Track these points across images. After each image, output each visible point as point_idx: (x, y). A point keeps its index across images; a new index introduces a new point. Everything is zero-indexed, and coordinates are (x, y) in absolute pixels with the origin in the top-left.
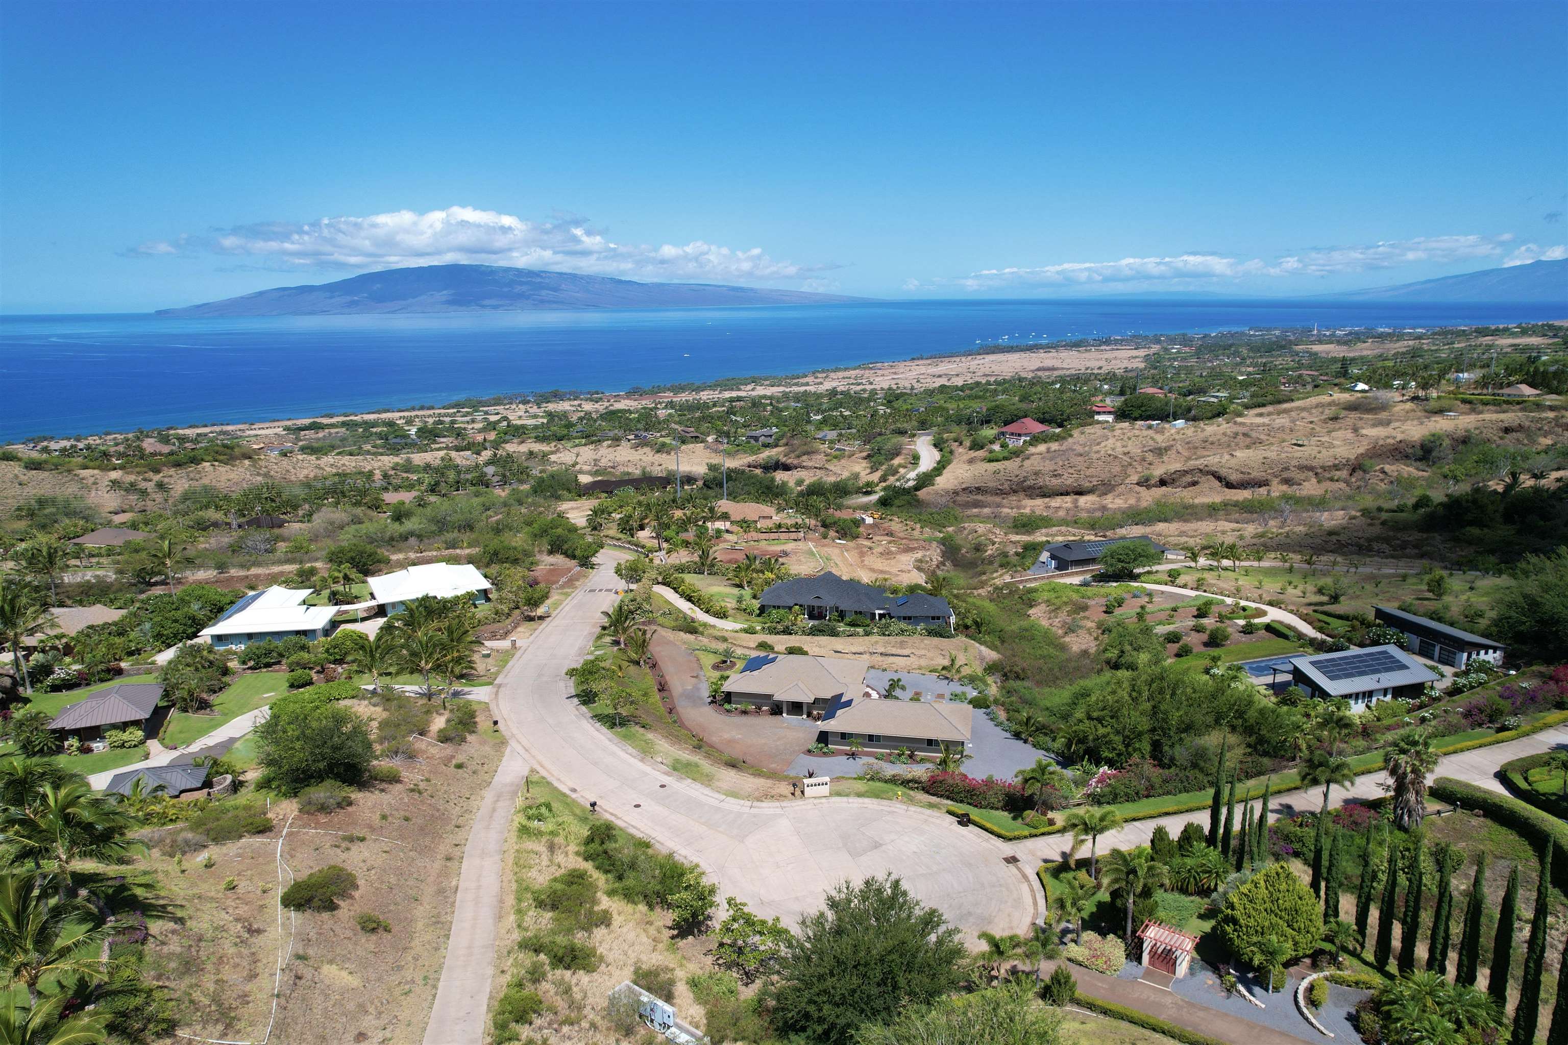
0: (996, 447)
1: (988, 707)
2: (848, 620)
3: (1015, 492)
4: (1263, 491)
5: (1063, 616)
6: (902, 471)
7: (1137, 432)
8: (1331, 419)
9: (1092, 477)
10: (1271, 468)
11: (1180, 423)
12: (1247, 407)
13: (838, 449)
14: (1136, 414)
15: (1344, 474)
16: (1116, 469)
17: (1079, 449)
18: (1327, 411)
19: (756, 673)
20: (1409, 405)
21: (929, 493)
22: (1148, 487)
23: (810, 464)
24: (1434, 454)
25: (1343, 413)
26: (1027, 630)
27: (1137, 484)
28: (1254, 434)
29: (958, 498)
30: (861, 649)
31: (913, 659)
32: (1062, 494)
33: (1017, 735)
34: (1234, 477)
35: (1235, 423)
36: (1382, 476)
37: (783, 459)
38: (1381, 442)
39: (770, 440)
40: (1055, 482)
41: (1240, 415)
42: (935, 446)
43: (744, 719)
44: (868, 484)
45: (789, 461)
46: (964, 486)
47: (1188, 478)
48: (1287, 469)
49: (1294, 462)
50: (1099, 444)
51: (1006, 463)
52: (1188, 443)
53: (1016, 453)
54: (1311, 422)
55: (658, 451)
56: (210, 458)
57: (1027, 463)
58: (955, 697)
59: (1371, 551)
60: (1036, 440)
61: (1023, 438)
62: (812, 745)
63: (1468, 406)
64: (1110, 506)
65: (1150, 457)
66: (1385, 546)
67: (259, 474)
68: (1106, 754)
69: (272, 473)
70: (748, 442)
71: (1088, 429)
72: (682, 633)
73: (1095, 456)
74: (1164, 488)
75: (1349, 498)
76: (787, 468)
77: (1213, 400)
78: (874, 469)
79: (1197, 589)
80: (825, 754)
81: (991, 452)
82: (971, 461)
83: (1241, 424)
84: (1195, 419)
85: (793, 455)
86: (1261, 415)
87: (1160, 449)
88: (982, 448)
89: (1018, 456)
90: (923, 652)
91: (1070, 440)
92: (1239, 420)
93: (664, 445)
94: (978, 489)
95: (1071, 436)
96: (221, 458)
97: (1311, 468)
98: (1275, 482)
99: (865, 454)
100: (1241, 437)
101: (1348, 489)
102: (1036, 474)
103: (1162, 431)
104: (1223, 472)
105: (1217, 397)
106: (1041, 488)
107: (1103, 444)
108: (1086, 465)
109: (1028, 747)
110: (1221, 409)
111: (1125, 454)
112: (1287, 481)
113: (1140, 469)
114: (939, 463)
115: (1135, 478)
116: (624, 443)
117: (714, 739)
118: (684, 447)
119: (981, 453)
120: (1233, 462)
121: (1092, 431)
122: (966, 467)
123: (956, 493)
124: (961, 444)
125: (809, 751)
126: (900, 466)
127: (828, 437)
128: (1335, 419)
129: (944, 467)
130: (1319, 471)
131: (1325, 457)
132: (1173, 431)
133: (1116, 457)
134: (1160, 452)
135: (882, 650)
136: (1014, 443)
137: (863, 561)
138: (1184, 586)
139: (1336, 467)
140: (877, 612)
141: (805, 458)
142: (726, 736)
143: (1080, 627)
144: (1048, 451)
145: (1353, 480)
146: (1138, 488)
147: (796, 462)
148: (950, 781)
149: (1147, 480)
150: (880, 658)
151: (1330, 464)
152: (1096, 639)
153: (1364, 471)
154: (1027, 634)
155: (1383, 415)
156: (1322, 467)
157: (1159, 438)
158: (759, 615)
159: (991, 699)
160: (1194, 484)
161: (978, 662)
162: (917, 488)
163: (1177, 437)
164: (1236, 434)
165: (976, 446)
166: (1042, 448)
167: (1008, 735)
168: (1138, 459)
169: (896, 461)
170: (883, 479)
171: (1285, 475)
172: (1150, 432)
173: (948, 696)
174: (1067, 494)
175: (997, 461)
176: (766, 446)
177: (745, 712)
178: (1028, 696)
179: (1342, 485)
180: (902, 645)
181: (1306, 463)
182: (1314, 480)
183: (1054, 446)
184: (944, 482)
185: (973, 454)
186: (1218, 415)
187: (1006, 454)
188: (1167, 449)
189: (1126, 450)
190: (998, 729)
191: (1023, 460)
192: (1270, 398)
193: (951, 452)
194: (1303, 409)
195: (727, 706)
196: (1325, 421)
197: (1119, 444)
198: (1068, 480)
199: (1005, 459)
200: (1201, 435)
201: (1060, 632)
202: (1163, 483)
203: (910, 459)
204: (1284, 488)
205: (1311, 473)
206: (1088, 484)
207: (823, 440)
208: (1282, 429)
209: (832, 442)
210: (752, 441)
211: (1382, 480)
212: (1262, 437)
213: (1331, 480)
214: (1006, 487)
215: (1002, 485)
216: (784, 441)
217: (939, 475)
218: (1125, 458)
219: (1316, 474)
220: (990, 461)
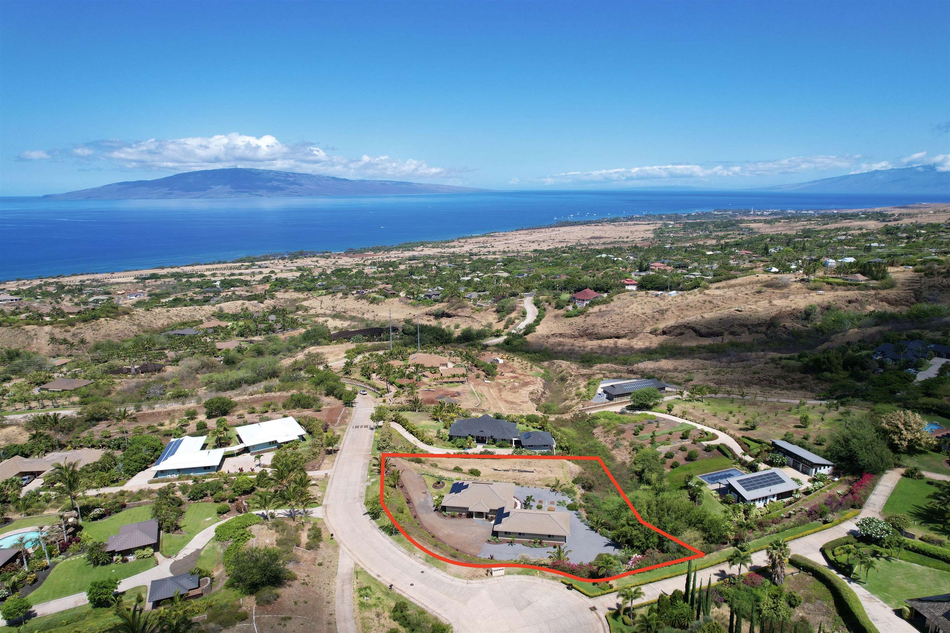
0: (570, 308)
1: (577, 510)
2: (498, 443)
3: (582, 336)
4: (719, 339)
5: (611, 437)
6: (517, 321)
7: (650, 300)
9: (625, 328)
10: (724, 325)
11: (673, 293)
12: (711, 282)
13: (479, 306)
14: (649, 286)
15: (764, 329)
16: (638, 323)
17: (618, 311)
18: (755, 287)
19: (458, 494)
20: (799, 285)
21: (533, 337)
22: (656, 335)
23: (463, 314)
24: (812, 316)
25: (764, 289)
26: (593, 446)
27: (650, 333)
28: (715, 301)
29: (550, 340)
30: (507, 468)
31: (535, 474)
32: (608, 338)
33: (592, 528)
34: (703, 331)
35: (705, 294)
37: (447, 311)
38: (784, 310)
39: (438, 298)
40: (604, 330)
41: (707, 288)
42: (535, 304)
43: (454, 521)
44: (498, 331)
45: (450, 312)
46: (552, 333)
47: (678, 331)
48: (732, 326)
49: (736, 322)
50: (628, 307)
51: (576, 318)
52: (678, 307)
53: (581, 313)
54: (747, 294)
55: (371, 303)
56: (104, 315)
57: (588, 319)
58: (560, 503)
59: (775, 384)
60: (593, 303)
61: (585, 302)
62: (490, 537)
63: (830, 286)
64: (635, 347)
65: (657, 316)
66: (783, 381)
67: (134, 325)
68: (636, 544)
69: (142, 323)
70: (425, 299)
71: (622, 296)
72: (413, 463)
73: (626, 315)
74: (665, 336)
75: (767, 343)
76: (449, 316)
77: (692, 277)
78: (500, 320)
79: (682, 417)
80: (497, 543)
81: (567, 311)
82: (556, 316)
83: (708, 295)
84: (682, 290)
85: (452, 308)
86: (718, 288)
87: (662, 310)
88: (562, 308)
89: (583, 314)
90: (540, 469)
91: (612, 303)
92: (707, 292)
93: (374, 299)
94: (561, 334)
95: (612, 300)
96: (111, 315)
97: (746, 326)
98: (726, 333)
99: (494, 309)
100: (707, 303)
101: (765, 337)
102: (593, 325)
103: (663, 299)
104: (698, 327)
105: (694, 275)
106: (596, 334)
107: (631, 307)
108: (621, 320)
109: (598, 534)
110: (697, 284)
111: (643, 314)
112: (732, 333)
113: (651, 324)
114: (538, 316)
115: (649, 329)
116: (350, 296)
117: (440, 534)
118: (386, 300)
119: (561, 312)
120: (703, 321)
121: (624, 297)
122: (554, 320)
123: (548, 337)
124: (550, 304)
125: (489, 541)
126: (515, 318)
127: (473, 297)
128: (759, 292)
129: (541, 320)
130: (750, 327)
131: (754, 318)
132: (670, 298)
133: (638, 316)
134: (662, 312)
135: (518, 468)
136: (580, 306)
137: (501, 395)
138: (675, 416)
139: (759, 325)
140: (514, 439)
141: (459, 310)
142: (446, 532)
143: (621, 445)
144: (600, 310)
145: (769, 332)
146: (650, 335)
147: (454, 313)
148: (562, 566)
149: (656, 331)
150: (518, 474)
151: (756, 323)
152: (630, 453)
153: (775, 327)
154: (593, 449)
155: (785, 291)
156: (751, 325)
157: (662, 302)
158: (449, 440)
159: (578, 505)
160: (682, 334)
161: (569, 475)
162: (526, 334)
163: (672, 303)
164: (705, 301)
165: (559, 306)
166: (596, 309)
167: (588, 528)
168: (650, 317)
169: (513, 315)
170: (506, 327)
171: (732, 329)
172: (657, 299)
173: (556, 503)
174: (611, 338)
175: (571, 317)
176: (436, 301)
177: (453, 517)
178: (597, 504)
179: (763, 336)
180: (529, 464)
181: (743, 322)
182: (747, 332)
183: (603, 307)
184: (541, 330)
185: (557, 312)
186: (695, 287)
187: (576, 313)
188: (666, 310)
189: (643, 311)
190: (582, 524)
191: (586, 317)
192: (724, 276)
193: (545, 310)
194: (741, 285)
195: (443, 513)
196: (754, 294)
197: (640, 307)
198: (612, 330)
199: (576, 316)
200: (686, 302)
201: (610, 447)
202: (664, 333)
203: (521, 314)
204: (731, 337)
205: (745, 329)
206: (622, 332)
207: (469, 299)
208: (730, 298)
209: (475, 300)
210: (428, 298)
211: (784, 332)
212: (720, 303)
213: (757, 332)
214: (576, 333)
215: (574, 332)
216: (447, 299)
217: (538, 325)
218: (643, 316)
219: (749, 329)
220: (567, 317)
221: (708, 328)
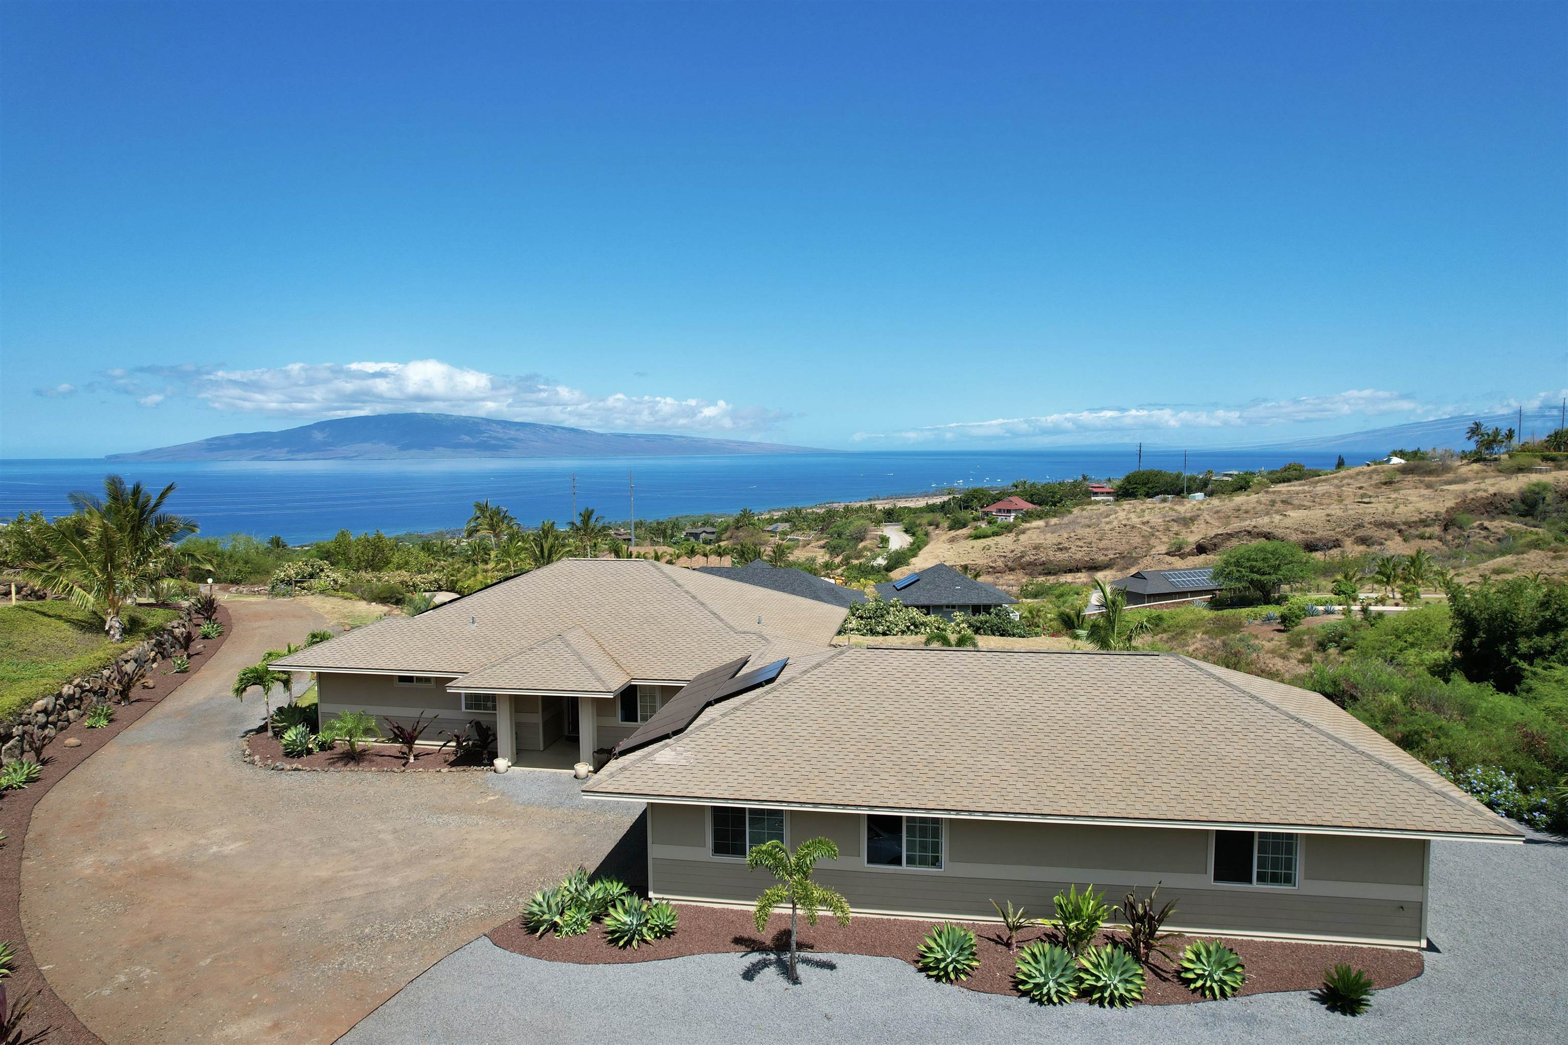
0: (983, 525)
3: (1012, 570)
4: (1335, 552)
6: (868, 554)
7: (1150, 506)
8: (1385, 483)
9: (1107, 549)
10: (1340, 526)
11: (1199, 496)
13: (790, 540)
14: (1141, 492)
15: (1436, 530)
16: (1137, 540)
17: (1085, 522)
18: (1375, 477)
20: (1476, 467)
21: (903, 573)
22: (1183, 556)
24: (1541, 507)
25: (1399, 477)
27: (1168, 554)
28: (1295, 501)
32: (1071, 571)
36: (1483, 533)
38: (1471, 496)
39: (713, 537)
40: (1060, 556)
41: (1269, 487)
42: (906, 531)
44: (828, 566)
48: (1361, 526)
49: (1367, 519)
50: (1108, 516)
51: (997, 539)
52: (1217, 512)
53: (1008, 529)
54: (1361, 488)
57: (1022, 537)
60: (1028, 516)
61: (1013, 515)
63: (1551, 464)
65: (1175, 527)
70: (688, 540)
71: (1088, 508)
73: (1108, 527)
74: (1203, 556)
77: (1226, 478)
78: (833, 555)
81: (976, 528)
82: (952, 540)
83: (1274, 492)
84: (1214, 493)
86: (1294, 486)
87: (1184, 519)
88: (964, 526)
89: (1010, 532)
91: (1070, 516)
92: (1270, 491)
95: (1071, 512)
97: (1391, 525)
98: (1348, 543)
99: (822, 542)
102: (1037, 548)
103: (1179, 504)
105: (1230, 475)
106: (1043, 564)
107: (1112, 517)
108: (1097, 536)
110: (1243, 483)
111: (1144, 523)
112: (1363, 541)
113: (1165, 539)
114: (912, 544)
115: (1163, 549)
119: (964, 531)
120: (1287, 522)
121: (1094, 508)
122: (948, 546)
124: (938, 527)
126: (865, 548)
127: (780, 530)
128: (1388, 483)
129: (920, 548)
130: (1403, 527)
131: (1405, 512)
132: (1194, 502)
133: (1133, 527)
134: (1185, 521)
136: (1003, 520)
139: (1424, 523)
144: (1047, 526)
145: (1449, 538)
146: (1168, 559)
149: (1180, 548)
151: (1415, 519)
153: (1460, 528)
155: (1451, 476)
156: (1404, 523)
157: (1180, 509)
162: (889, 569)
163: (1200, 508)
165: (957, 526)
166: (1038, 523)
168: (1161, 528)
169: (861, 545)
170: (846, 561)
171: (1360, 533)
172: (1167, 505)
174: (1078, 570)
175: (985, 537)
176: (707, 542)
177: (353, 758)
179: (1437, 543)
181: (1383, 519)
182: (1398, 539)
183: (1054, 521)
184: (921, 562)
185: (953, 533)
186: (1241, 489)
187: (995, 529)
188: (1193, 519)
189: (1145, 519)
191: (1017, 535)
193: (927, 534)
196: (1377, 486)
197: (1132, 516)
198: (1079, 555)
199: (995, 534)
200: (1230, 506)
202: (1201, 549)
203: (878, 543)
204: (1362, 548)
205: (1392, 531)
206: (1103, 558)
207: (773, 532)
208: (1328, 495)
209: (784, 533)
211: (1486, 538)
213: (1422, 537)
214: (1000, 563)
215: (995, 561)
216: (728, 534)
217: (914, 556)
218: (1144, 528)
219: (1400, 531)
220: (977, 537)
221: (1303, 532)
